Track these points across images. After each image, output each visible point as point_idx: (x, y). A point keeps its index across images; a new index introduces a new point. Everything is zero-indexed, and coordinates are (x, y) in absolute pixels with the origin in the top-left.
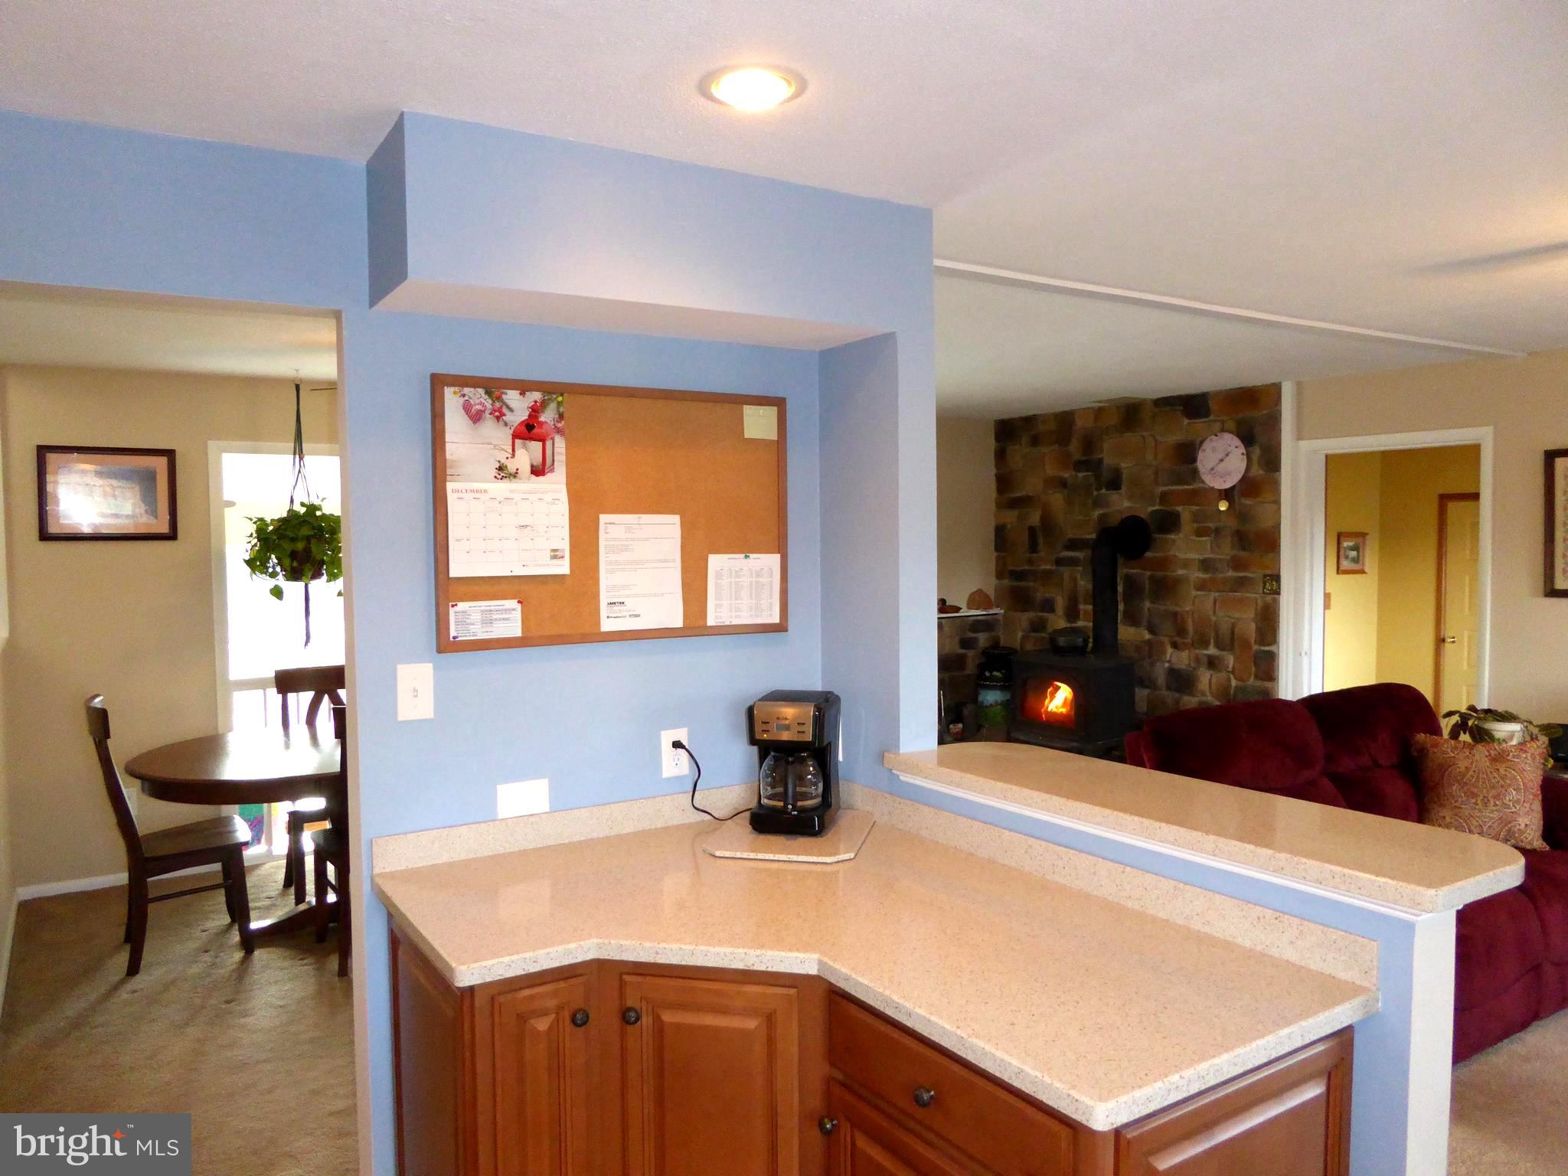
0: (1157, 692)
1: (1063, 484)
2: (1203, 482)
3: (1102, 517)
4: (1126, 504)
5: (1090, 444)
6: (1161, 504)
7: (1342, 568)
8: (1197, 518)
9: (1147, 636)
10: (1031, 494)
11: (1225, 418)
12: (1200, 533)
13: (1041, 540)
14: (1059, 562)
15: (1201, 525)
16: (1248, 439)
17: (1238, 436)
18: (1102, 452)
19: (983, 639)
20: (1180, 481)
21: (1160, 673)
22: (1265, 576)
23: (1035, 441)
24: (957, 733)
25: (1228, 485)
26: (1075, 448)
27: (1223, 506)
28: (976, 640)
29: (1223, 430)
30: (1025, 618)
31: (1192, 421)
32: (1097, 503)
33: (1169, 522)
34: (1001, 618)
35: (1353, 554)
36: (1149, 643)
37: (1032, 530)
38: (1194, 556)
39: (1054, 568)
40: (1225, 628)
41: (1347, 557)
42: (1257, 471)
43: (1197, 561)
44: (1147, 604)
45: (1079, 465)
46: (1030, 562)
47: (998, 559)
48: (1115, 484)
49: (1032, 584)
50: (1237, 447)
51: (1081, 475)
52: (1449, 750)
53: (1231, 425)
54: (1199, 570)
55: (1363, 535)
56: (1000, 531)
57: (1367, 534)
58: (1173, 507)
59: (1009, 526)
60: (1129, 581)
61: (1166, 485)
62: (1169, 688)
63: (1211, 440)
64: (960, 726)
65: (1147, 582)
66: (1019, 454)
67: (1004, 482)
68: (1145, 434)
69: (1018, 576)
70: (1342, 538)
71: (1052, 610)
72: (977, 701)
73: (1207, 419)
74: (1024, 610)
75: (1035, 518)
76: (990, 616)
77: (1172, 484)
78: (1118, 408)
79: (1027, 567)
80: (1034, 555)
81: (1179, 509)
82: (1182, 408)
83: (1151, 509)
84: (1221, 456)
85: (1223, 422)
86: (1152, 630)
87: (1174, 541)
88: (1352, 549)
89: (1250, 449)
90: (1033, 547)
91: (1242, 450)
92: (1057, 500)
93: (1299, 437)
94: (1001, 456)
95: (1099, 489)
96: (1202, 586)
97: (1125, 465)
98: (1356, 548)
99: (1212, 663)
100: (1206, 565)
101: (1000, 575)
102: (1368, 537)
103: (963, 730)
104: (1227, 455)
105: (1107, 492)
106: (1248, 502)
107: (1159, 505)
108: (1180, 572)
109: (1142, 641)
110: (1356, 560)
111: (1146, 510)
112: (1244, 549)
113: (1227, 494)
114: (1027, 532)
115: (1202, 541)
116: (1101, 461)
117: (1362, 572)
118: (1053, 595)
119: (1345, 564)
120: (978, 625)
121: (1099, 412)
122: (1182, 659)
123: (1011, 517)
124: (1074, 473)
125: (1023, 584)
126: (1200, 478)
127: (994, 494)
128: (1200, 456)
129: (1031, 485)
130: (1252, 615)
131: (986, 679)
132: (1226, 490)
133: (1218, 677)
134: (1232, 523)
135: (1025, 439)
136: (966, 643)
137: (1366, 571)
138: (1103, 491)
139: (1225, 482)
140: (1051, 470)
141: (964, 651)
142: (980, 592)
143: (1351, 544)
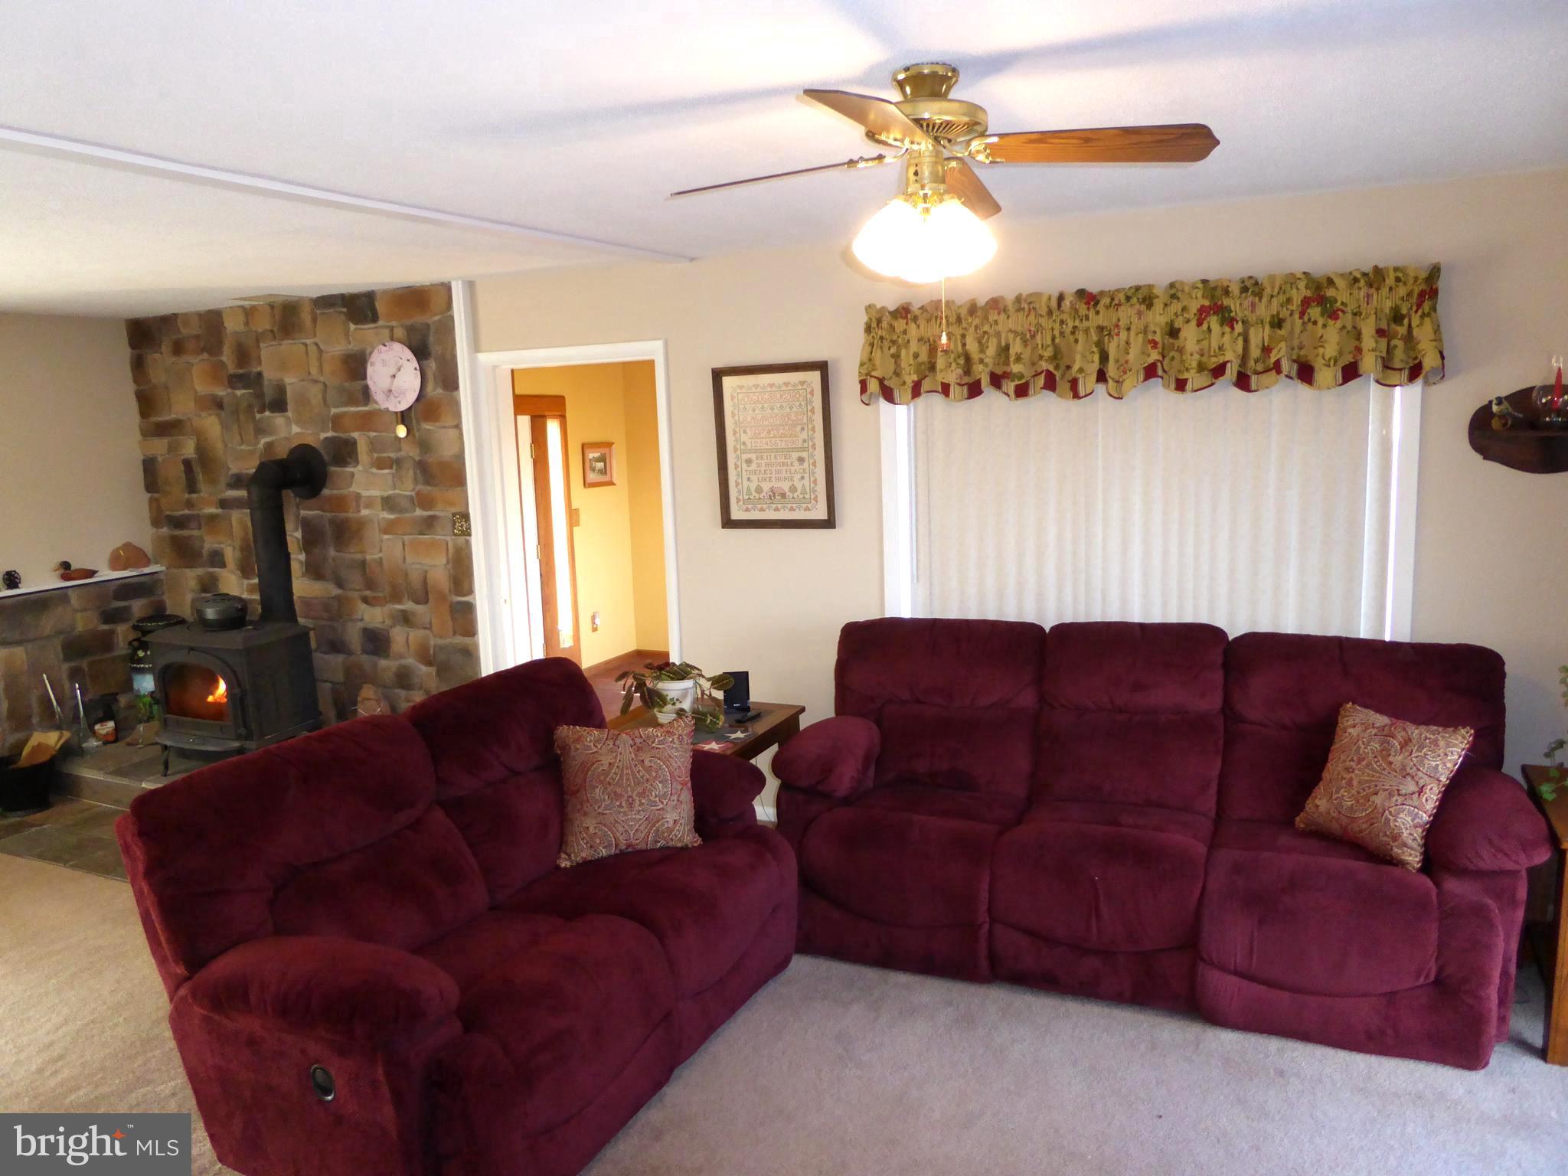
0: (352, 658)
1: (218, 404)
2: (376, 403)
3: (269, 446)
4: (295, 429)
5: (243, 355)
6: (334, 429)
7: (589, 480)
8: (373, 446)
9: (336, 591)
10: (181, 418)
11: (394, 323)
12: (381, 464)
13: (200, 477)
14: (224, 504)
15: (381, 455)
16: (421, 352)
17: (410, 348)
18: (260, 362)
19: (138, 607)
20: (352, 401)
21: (353, 636)
22: (454, 515)
23: (178, 349)
24: (107, 734)
25: (403, 406)
26: (227, 357)
27: (402, 431)
28: (127, 609)
29: (392, 339)
30: (191, 577)
31: (359, 326)
32: (260, 431)
33: (344, 452)
34: (162, 577)
35: (600, 465)
36: (337, 598)
37: (187, 463)
38: (376, 493)
39: (219, 511)
40: (415, 577)
41: (593, 469)
42: (435, 391)
43: (380, 501)
44: (332, 552)
45: (235, 381)
46: (190, 504)
47: (151, 501)
48: (279, 405)
49: (196, 533)
50: (408, 360)
51: (239, 393)
52: (592, 744)
53: (399, 332)
54: (383, 510)
55: (609, 445)
56: (150, 467)
57: (613, 443)
58: (348, 434)
59: (160, 459)
60: (306, 525)
61: (338, 407)
62: (365, 652)
63: (380, 352)
64: (111, 724)
65: (327, 526)
66: (161, 362)
67: (146, 402)
68: (308, 341)
69: (179, 523)
70: (587, 451)
71: (223, 565)
72: (133, 689)
73: (376, 325)
74: (190, 566)
75: (189, 450)
76: (148, 577)
77: (346, 404)
78: (272, 306)
79: (186, 512)
80: (194, 496)
81: (355, 435)
82: (345, 310)
83: (323, 436)
84: (392, 371)
85: (392, 329)
86: (340, 585)
87: (353, 475)
88: (598, 460)
89: (425, 362)
90: (192, 487)
91: (415, 364)
92: (211, 425)
93: (476, 347)
94: (138, 366)
95: (261, 411)
96: (388, 528)
97: (290, 380)
98: (603, 459)
99: (406, 619)
100: (388, 503)
101: (156, 522)
102: (614, 446)
103: (116, 729)
104: (399, 369)
105: (271, 415)
106: (427, 426)
107: (333, 431)
108: (364, 512)
109: (329, 598)
110: (603, 472)
111: (317, 436)
112: (427, 483)
113: (404, 417)
114: (182, 465)
115: (383, 474)
116: (260, 375)
117: (611, 483)
118: (222, 546)
119: (592, 477)
120: (127, 590)
121: (249, 313)
122: (374, 616)
123: (159, 447)
124: (229, 390)
125: (185, 533)
126: (373, 399)
127: (136, 418)
128: (370, 370)
129: (181, 406)
130: (444, 561)
131: (140, 661)
132: (402, 412)
133: (416, 635)
134: (412, 452)
135: (166, 347)
136: (111, 617)
137: (615, 482)
138: (267, 413)
139: (400, 402)
140: (202, 387)
141: (105, 627)
142: (127, 546)
143: (597, 455)
